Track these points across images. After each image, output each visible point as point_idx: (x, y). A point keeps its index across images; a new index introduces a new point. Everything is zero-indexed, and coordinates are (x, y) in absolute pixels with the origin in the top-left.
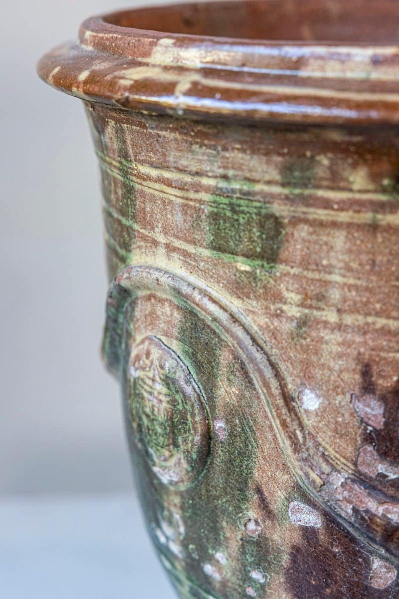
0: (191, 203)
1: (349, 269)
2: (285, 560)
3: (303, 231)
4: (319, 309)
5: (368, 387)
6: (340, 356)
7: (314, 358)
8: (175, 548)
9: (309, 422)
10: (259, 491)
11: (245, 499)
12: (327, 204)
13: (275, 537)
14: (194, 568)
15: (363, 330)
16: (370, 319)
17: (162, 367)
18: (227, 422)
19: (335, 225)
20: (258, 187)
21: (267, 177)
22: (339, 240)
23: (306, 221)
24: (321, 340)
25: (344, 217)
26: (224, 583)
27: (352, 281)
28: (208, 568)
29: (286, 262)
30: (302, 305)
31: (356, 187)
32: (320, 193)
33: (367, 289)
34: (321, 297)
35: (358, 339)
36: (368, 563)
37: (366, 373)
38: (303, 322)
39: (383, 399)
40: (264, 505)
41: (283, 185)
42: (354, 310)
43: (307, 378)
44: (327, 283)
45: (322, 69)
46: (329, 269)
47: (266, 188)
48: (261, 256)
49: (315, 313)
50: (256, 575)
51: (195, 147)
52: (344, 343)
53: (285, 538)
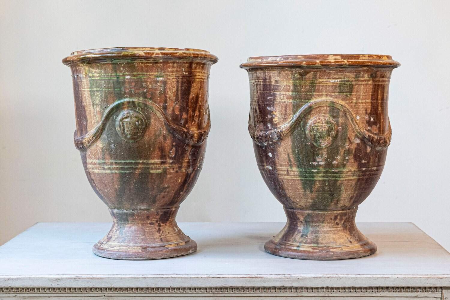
0: (335, 85)
1: (363, 92)
2: (353, 152)
3: (357, 86)
4: (359, 100)
5: (366, 113)
6: (362, 108)
7: (358, 109)
9: (358, 122)
10: (349, 139)
11: (346, 141)
12: (361, 81)
13: (352, 147)
15: (365, 103)
16: (366, 101)
18: (342, 126)
19: (361, 84)
20: (350, 79)
21: (352, 77)
22: (362, 87)
23: (357, 84)
24: (359, 106)
25: (363, 83)
27: (364, 94)
29: (354, 92)
30: (356, 100)
31: (366, 77)
32: (360, 79)
33: (366, 95)
34: (359, 98)
35: (365, 105)
36: (367, 148)
37: (366, 111)
38: (356, 103)
39: (368, 115)
40: (350, 141)
41: (355, 78)
42: (364, 99)
43: (357, 113)
44: (360, 95)
46: (360, 93)
48: (349, 92)
49: (358, 101)
50: (347, 158)
51: (339, 73)
52: (363, 106)
53: (353, 147)
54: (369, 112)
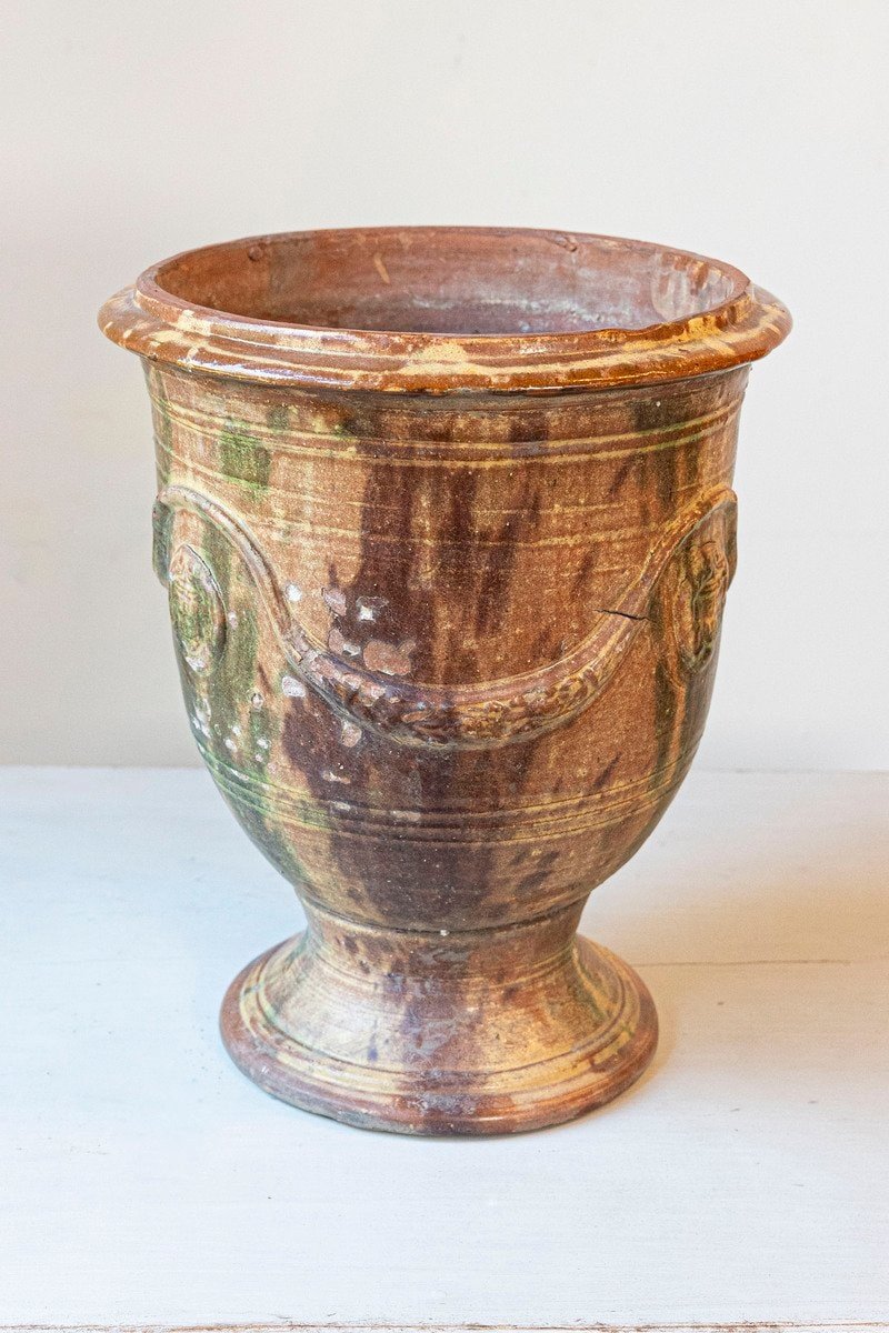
0: (208, 437)
1: (317, 491)
2: (281, 725)
3: (284, 462)
4: (298, 521)
5: (334, 583)
6: (314, 558)
7: (296, 560)
8: (206, 731)
9: (294, 611)
10: (261, 670)
11: (251, 677)
12: (299, 442)
13: (273, 708)
14: (219, 744)
15: (329, 539)
16: (334, 530)
17: (190, 570)
18: (238, 613)
19: (305, 457)
20: (252, 427)
21: (258, 420)
22: (309, 468)
23: (286, 454)
24: (299, 546)
25: (311, 452)
26: (240, 753)
27: (319, 501)
28: (229, 743)
29: (274, 485)
30: (286, 518)
31: (317, 430)
32: (294, 433)
33: (330, 507)
34: (299, 512)
35: (326, 545)
36: (339, 725)
37: (332, 572)
38: (288, 532)
39: (345, 592)
40: (264, 680)
41: (268, 426)
42: (322, 523)
43: (292, 576)
44: (301, 503)
45: (289, 344)
46: (302, 491)
47: (257, 428)
48: (257, 480)
49: (296, 524)
50: (262, 742)
51: (208, 394)
52: (316, 548)
53: (280, 708)
54: (348, 578)
